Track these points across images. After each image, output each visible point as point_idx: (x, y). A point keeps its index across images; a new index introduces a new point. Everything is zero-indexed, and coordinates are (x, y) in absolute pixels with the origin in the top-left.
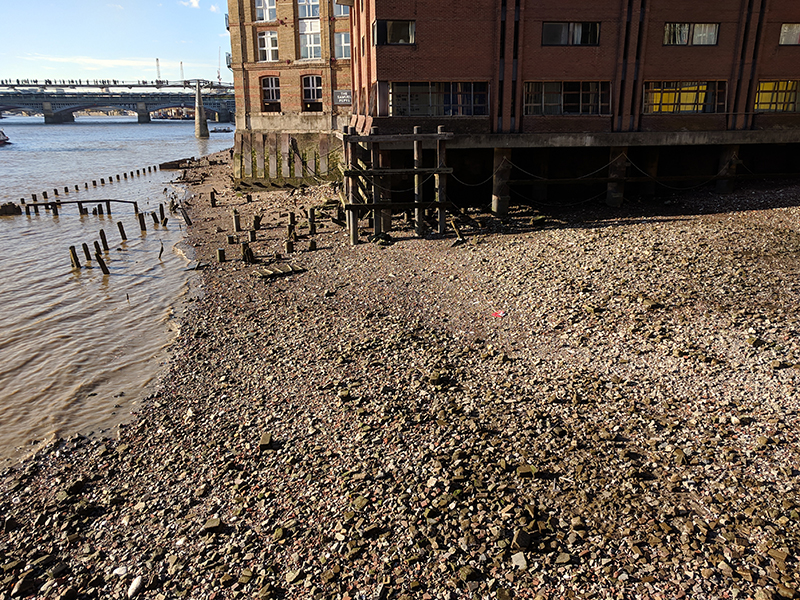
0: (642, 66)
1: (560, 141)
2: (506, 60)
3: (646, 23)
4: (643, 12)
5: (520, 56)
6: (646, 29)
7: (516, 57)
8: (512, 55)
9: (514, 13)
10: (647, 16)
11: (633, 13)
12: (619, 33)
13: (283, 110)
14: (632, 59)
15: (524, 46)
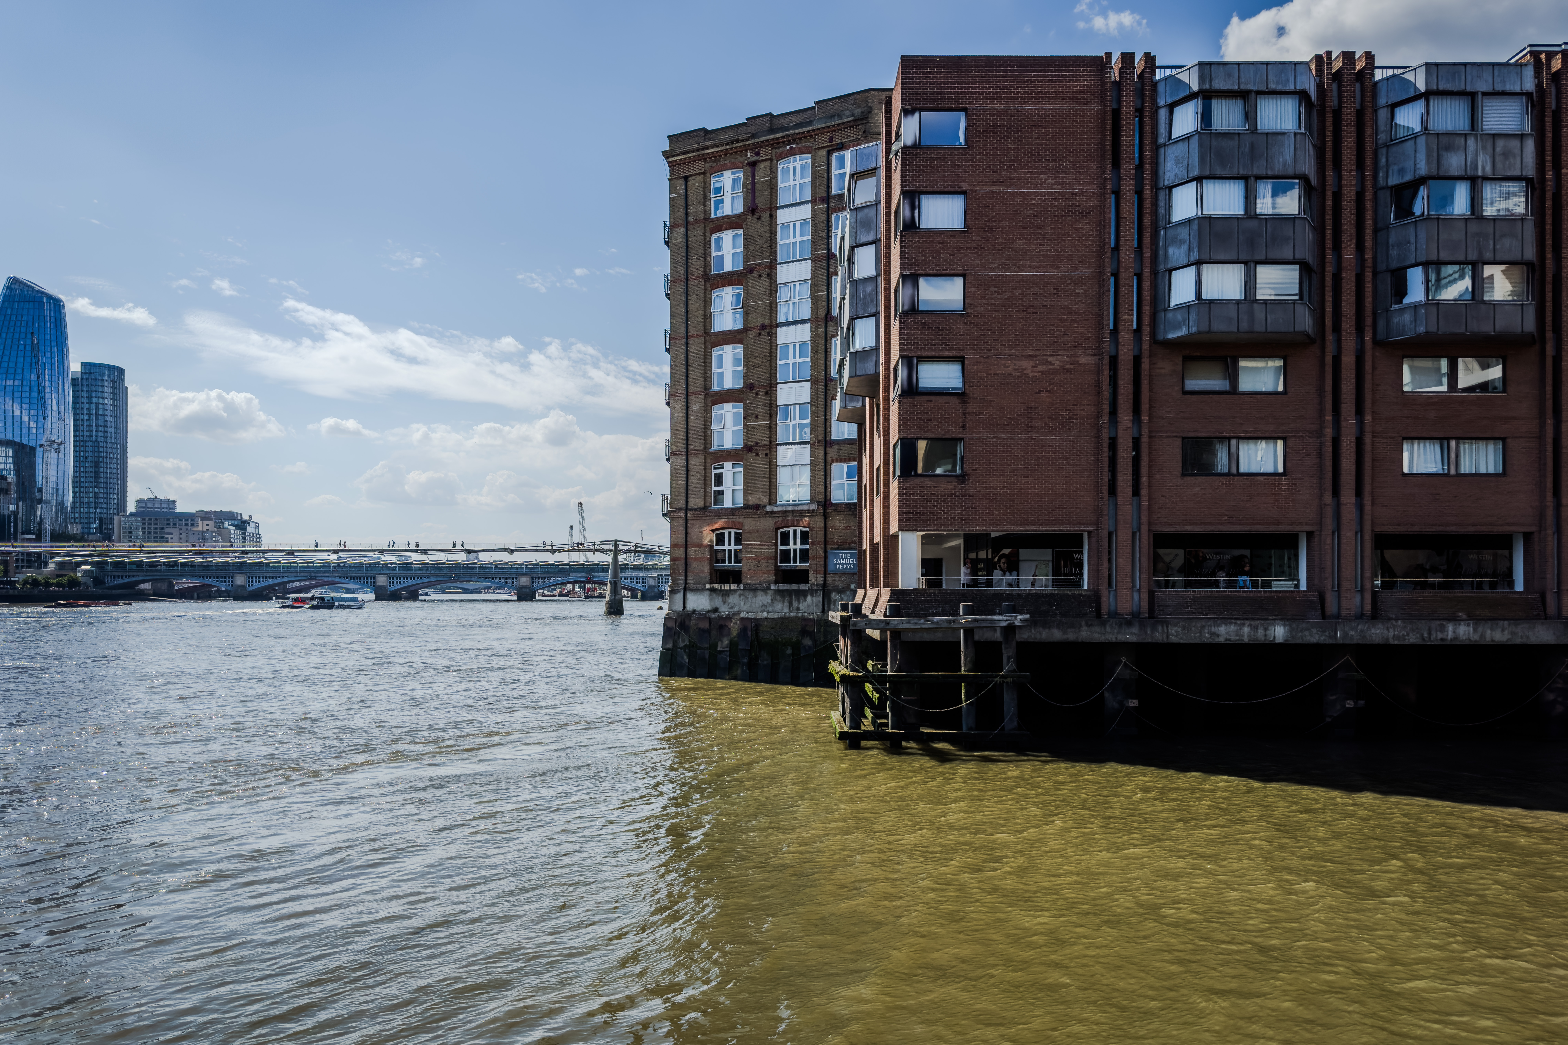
0: (1368, 508)
1: (1225, 632)
2: (1120, 499)
3: (1368, 439)
4: (1361, 423)
5: (1144, 492)
6: (1368, 447)
7: (1136, 492)
8: (1129, 490)
9: (1130, 424)
10: (1368, 428)
11: (1343, 424)
12: (1320, 455)
13: (744, 580)
14: (1348, 497)
15: (1150, 476)
